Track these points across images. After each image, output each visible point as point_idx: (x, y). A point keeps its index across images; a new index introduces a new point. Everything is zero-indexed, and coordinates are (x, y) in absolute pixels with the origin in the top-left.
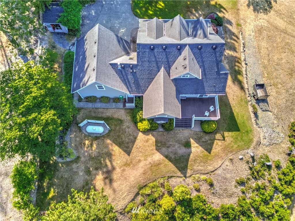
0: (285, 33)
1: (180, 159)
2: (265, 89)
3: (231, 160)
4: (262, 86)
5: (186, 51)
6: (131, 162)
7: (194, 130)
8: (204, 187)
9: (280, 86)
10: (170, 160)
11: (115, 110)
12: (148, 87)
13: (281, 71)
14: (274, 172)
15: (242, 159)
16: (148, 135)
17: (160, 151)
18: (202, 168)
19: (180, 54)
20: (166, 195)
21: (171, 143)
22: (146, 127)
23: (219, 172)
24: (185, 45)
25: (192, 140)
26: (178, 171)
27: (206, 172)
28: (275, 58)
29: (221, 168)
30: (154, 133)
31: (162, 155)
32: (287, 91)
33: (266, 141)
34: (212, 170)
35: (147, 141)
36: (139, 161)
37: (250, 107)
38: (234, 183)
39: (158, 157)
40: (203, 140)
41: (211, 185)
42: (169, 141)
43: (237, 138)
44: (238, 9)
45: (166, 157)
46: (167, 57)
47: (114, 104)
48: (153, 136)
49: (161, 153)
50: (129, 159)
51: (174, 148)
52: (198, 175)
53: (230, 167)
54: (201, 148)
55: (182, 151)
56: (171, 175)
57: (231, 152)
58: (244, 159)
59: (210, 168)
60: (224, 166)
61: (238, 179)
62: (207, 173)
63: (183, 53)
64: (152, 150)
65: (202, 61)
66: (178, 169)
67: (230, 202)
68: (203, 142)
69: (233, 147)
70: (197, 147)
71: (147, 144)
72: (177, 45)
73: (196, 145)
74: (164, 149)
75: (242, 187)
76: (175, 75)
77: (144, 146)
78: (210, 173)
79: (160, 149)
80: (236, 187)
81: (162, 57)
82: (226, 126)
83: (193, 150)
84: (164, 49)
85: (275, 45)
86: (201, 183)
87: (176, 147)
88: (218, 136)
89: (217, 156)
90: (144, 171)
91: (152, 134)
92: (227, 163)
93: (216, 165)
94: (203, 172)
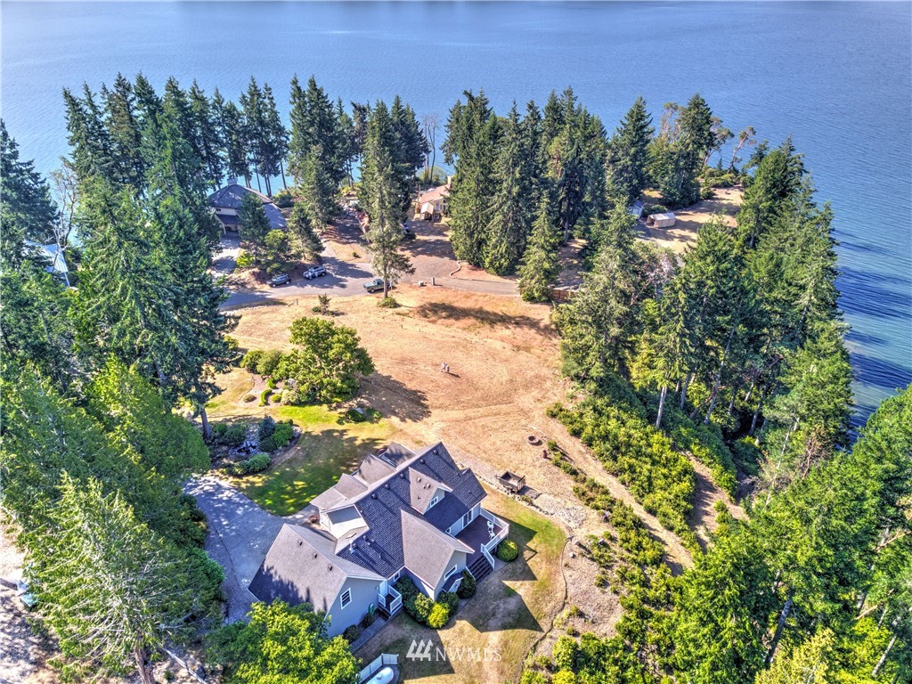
0: (471, 419)
1: (520, 614)
2: (514, 476)
3: (566, 565)
4: (507, 476)
5: (414, 475)
6: (471, 677)
7: (498, 568)
8: (579, 625)
9: (522, 466)
10: (512, 627)
11: (378, 635)
12: (402, 550)
13: (507, 454)
14: (615, 547)
15: (574, 556)
16: (455, 624)
17: (489, 628)
18: (552, 604)
19: (409, 482)
20: (553, 676)
21: (491, 607)
22: (445, 611)
23: (571, 591)
24: (407, 469)
25: (507, 583)
26: (535, 632)
27: (561, 604)
28: (488, 445)
29: (569, 585)
30: (459, 614)
31: (497, 630)
32: (534, 466)
33: (572, 523)
34: (564, 596)
35: (462, 632)
36: (479, 666)
37: (520, 502)
38: (598, 590)
39: (494, 638)
40: (519, 571)
41: (581, 615)
42: (487, 607)
43: (547, 540)
44: (401, 430)
45: (504, 627)
46: (398, 496)
47: (368, 630)
48: (461, 618)
49: (494, 630)
50: (464, 677)
51: (501, 610)
52: (558, 617)
53: (576, 575)
54: (527, 582)
55: (512, 604)
56: (532, 644)
57: (558, 557)
58: (577, 554)
59: (560, 595)
60: (569, 581)
61: (595, 581)
62: (564, 605)
63: (411, 479)
64: (480, 636)
65: (435, 473)
66: (531, 629)
67: (618, 617)
68: (521, 573)
69: (553, 552)
70: (521, 585)
71: (466, 636)
72: (398, 475)
73: (519, 583)
74: (492, 622)
75: (609, 588)
76: (423, 506)
77: (465, 641)
78: (566, 601)
79: (488, 626)
80: (604, 593)
81: (392, 500)
82: (522, 537)
83: (521, 592)
84: (389, 489)
85: (474, 435)
86: (571, 623)
87: (501, 605)
88: (527, 554)
89: (551, 575)
90: (498, 669)
91: (458, 619)
92: (568, 573)
93: (560, 585)
94: (558, 607)
